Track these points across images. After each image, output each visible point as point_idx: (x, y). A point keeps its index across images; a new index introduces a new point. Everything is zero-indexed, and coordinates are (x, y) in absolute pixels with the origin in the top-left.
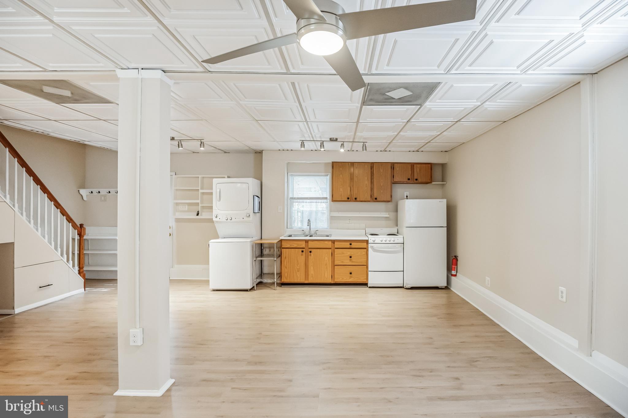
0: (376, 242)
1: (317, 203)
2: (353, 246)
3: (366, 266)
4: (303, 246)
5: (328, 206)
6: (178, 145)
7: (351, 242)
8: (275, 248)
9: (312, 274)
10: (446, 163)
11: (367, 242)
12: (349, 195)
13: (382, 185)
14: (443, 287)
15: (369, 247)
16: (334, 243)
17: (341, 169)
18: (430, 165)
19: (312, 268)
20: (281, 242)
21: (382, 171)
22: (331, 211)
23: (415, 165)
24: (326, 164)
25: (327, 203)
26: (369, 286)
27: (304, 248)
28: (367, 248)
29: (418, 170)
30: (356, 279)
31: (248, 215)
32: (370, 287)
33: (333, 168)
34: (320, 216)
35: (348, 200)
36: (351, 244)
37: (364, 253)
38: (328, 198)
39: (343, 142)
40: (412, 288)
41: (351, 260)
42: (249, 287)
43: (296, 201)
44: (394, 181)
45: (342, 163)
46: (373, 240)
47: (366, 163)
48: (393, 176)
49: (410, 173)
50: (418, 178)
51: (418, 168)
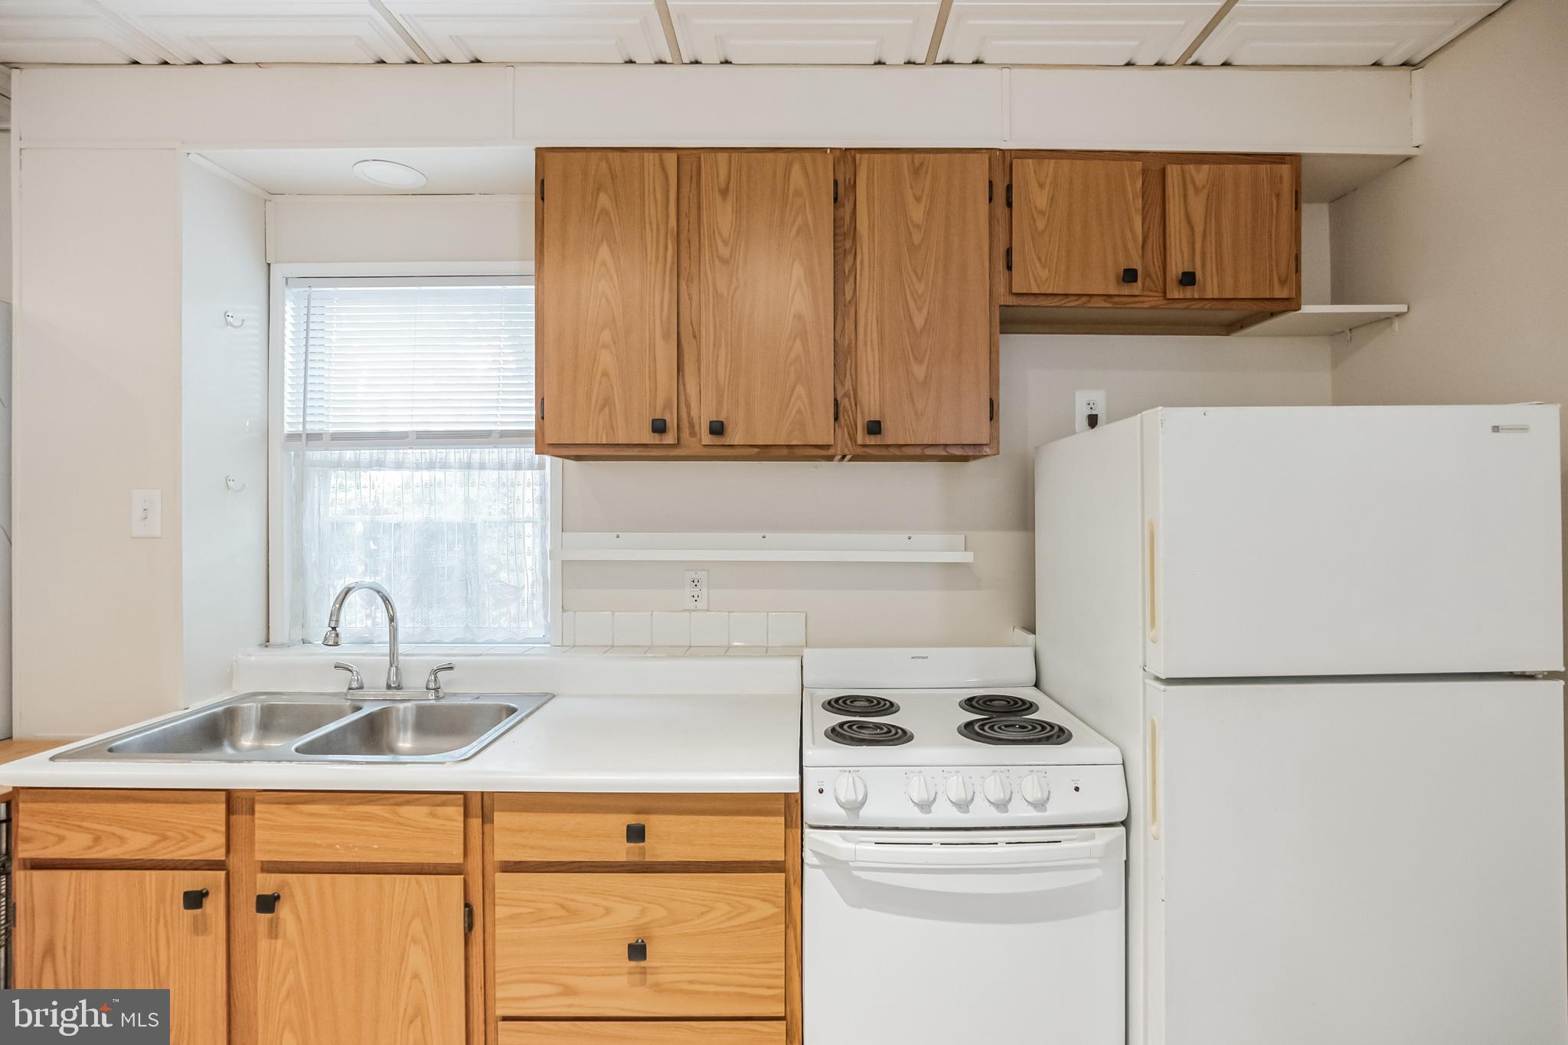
0: (870, 814)
2: (657, 848)
3: (781, 1028)
4: (211, 845)
5: (543, 491)
7: (636, 813)
10: (1410, 157)
11: (791, 808)
12: (668, 402)
13: (919, 320)
15: (809, 858)
16: (486, 818)
17: (604, 200)
18: (1285, 170)
20: (16, 812)
21: (917, 213)
22: (564, 522)
23: (1173, 171)
25: (541, 466)
27: (210, 868)
28: (793, 864)
29: (1198, 211)
33: (543, 199)
34: (495, 561)
35: (655, 439)
36: (636, 834)
37: (767, 910)
38: (520, 436)
41: (640, 972)
43: (333, 455)
44: (1013, 291)
45: (610, 155)
46: (843, 800)
47: (792, 155)
48: (1009, 252)
49: (1132, 231)
50: (1194, 266)
51: (1197, 190)
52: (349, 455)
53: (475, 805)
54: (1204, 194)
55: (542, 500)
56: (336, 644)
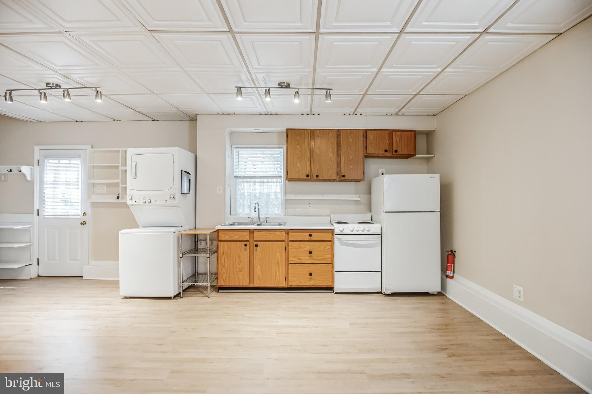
0: (344, 232)
1: (269, 184)
2: (313, 238)
3: (331, 265)
4: (247, 238)
5: (282, 187)
6: (64, 94)
7: (310, 232)
8: (208, 240)
9: (259, 276)
10: (434, 130)
11: (332, 232)
12: (309, 171)
13: (351, 158)
14: (435, 293)
15: (335, 239)
16: (288, 234)
17: (298, 138)
18: (413, 133)
19: (259, 267)
20: (218, 233)
21: (351, 140)
22: (286, 192)
23: (394, 133)
24: (280, 133)
25: (281, 182)
26: (335, 290)
27: (248, 241)
28: (333, 240)
29: (398, 140)
30: (318, 282)
31: (172, 197)
32: (336, 293)
33: (288, 137)
34: (272, 200)
35: (307, 178)
36: (310, 235)
37: (328, 247)
38: (282, 177)
39: (298, 89)
40: (394, 295)
41: (311, 256)
42: (172, 294)
43: (243, 180)
44: (367, 153)
45: (299, 130)
46: (340, 230)
47: (330, 130)
48: (366, 147)
49: (387, 143)
50: (397, 149)
51: (398, 136)
52: (245, 180)
53: (286, 232)
54: (399, 137)
55: (282, 189)
56: (256, 211)
